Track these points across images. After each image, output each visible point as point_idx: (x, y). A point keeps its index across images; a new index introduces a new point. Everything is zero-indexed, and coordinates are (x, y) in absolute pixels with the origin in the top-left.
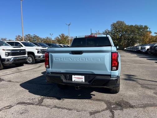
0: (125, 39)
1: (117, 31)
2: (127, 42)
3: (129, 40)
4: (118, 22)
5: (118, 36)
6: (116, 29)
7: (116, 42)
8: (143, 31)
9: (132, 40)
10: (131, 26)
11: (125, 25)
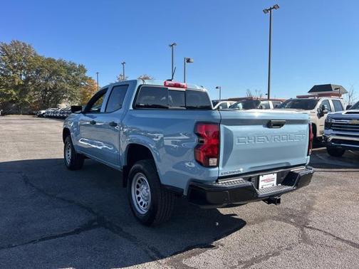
0: (36, 90)
1: (14, 67)
2: (42, 96)
3: (46, 91)
4: (15, 44)
5: (17, 80)
6: (12, 61)
7: (14, 93)
8: (76, 75)
9: (53, 93)
10: (51, 61)
11: (35, 54)
